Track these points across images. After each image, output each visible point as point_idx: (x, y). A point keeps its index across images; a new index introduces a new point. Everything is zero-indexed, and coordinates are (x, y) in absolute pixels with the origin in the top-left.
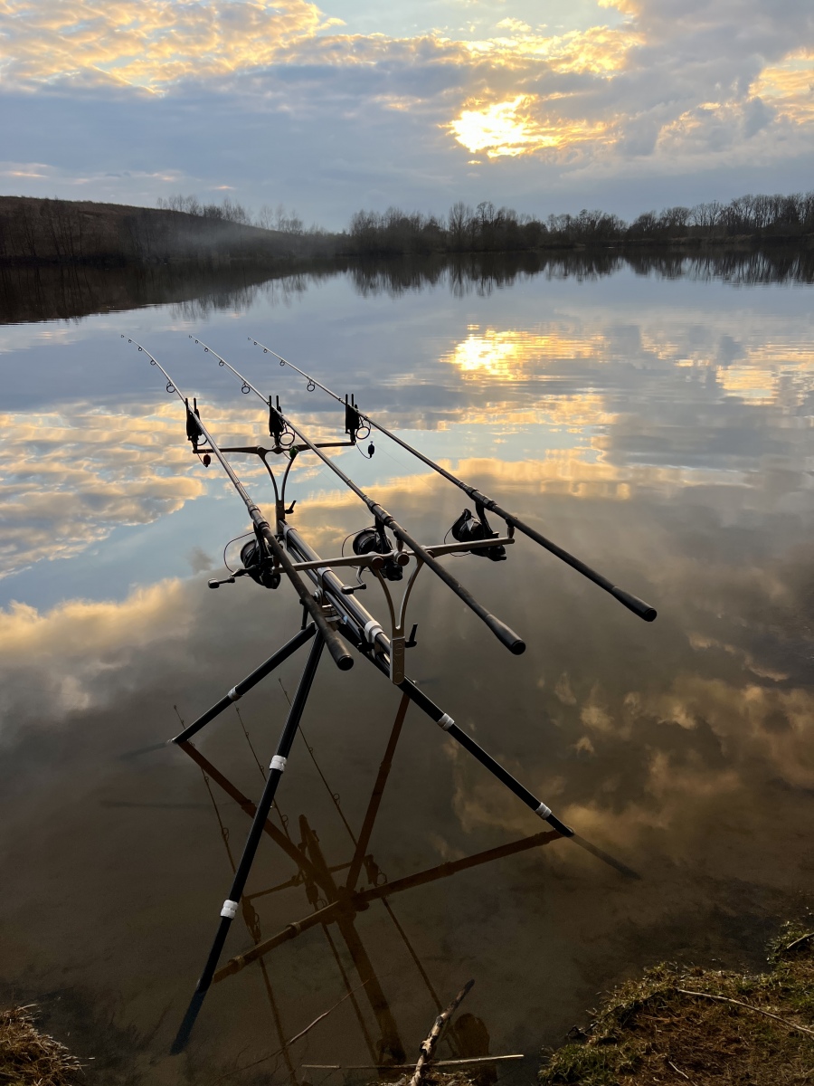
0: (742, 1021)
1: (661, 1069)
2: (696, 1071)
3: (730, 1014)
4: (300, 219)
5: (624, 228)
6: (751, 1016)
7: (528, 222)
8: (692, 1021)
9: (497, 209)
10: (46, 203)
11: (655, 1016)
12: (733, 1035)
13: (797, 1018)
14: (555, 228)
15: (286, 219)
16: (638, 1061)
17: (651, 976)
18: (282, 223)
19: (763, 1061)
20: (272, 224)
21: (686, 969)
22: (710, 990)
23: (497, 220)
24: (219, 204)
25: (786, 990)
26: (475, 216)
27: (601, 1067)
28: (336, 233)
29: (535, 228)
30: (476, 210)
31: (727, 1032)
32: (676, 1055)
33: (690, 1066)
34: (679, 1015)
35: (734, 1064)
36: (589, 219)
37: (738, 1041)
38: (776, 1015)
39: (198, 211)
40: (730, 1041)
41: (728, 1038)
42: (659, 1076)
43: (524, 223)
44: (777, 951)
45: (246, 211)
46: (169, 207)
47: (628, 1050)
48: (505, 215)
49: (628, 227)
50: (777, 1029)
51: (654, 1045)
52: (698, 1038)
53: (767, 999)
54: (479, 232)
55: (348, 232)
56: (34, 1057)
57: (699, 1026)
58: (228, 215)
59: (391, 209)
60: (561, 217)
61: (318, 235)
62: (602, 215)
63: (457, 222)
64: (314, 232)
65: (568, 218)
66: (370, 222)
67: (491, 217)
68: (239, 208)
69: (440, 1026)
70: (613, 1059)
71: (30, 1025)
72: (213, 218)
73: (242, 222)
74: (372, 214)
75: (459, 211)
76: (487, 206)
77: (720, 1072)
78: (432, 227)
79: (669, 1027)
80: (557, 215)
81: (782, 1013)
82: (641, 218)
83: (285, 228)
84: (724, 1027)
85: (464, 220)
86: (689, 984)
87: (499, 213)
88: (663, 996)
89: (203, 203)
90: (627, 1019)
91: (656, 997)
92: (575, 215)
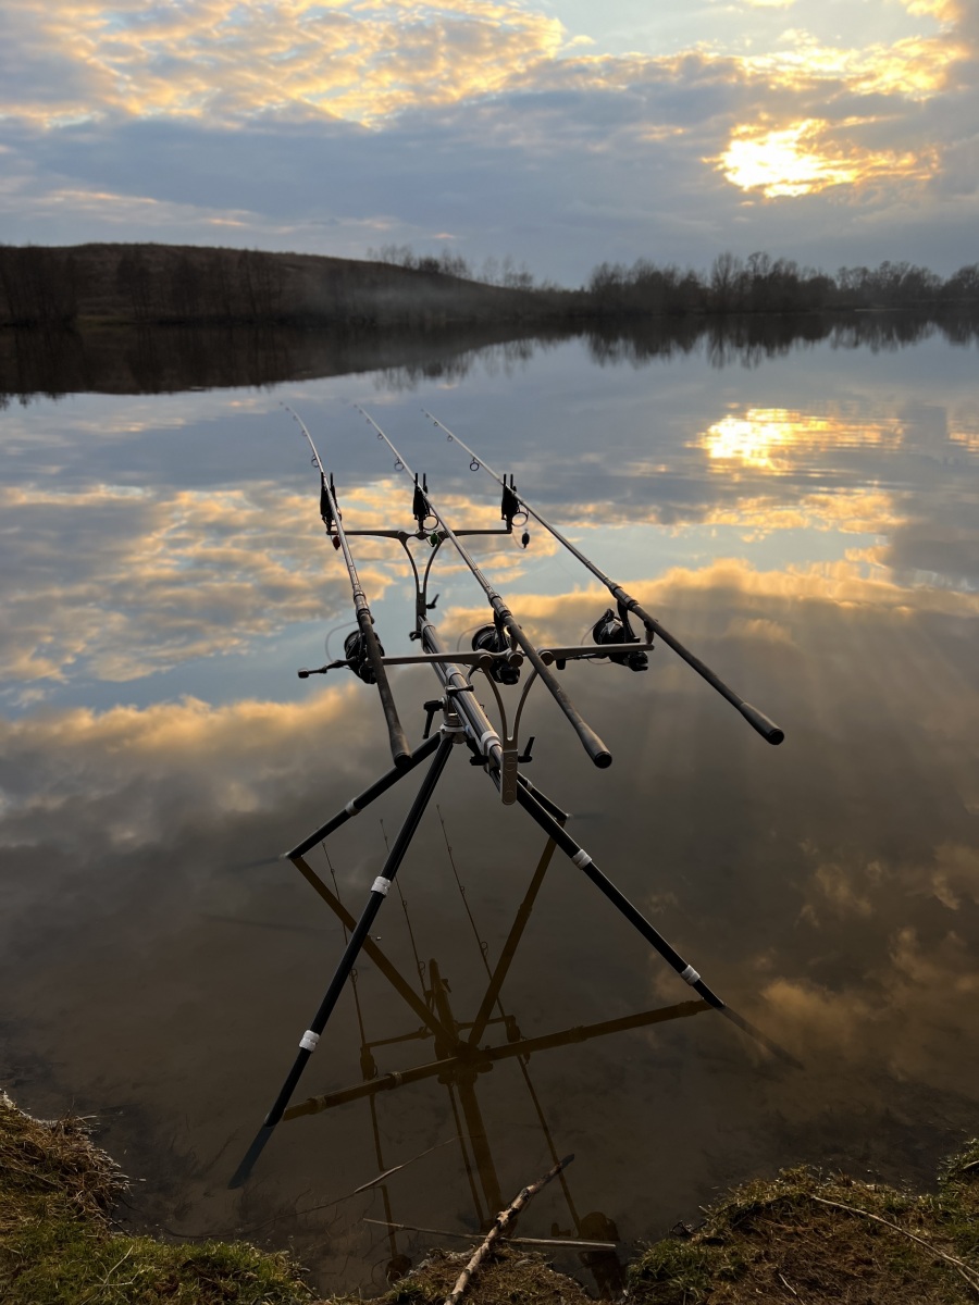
0: (880, 1242)
1: (768, 1281)
2: (810, 1290)
3: (868, 1232)
4: (530, 272)
5: (938, 285)
6: (893, 1237)
7: (813, 276)
8: (820, 1234)
9: (774, 259)
10: (245, 255)
11: (777, 1222)
12: (866, 1255)
13: (950, 1247)
14: (846, 286)
15: (513, 273)
16: (742, 1269)
17: (787, 1179)
18: (509, 277)
19: (894, 1289)
20: (497, 279)
21: (832, 1177)
22: (851, 1202)
23: (772, 275)
24: (436, 255)
25: (946, 1214)
26: (745, 269)
27: (697, 1268)
28: (572, 290)
29: (821, 284)
30: (746, 262)
31: (858, 1250)
32: (790, 1267)
33: (803, 1282)
34: (806, 1225)
35: (858, 1287)
36: (891, 272)
37: (869, 1263)
38: (925, 1240)
39: (412, 263)
40: (859, 1261)
41: (857, 1258)
42: (763, 1288)
43: (807, 278)
44: (953, 1170)
45: (468, 263)
46: (379, 258)
47: (734, 1254)
48: (783, 269)
49: (943, 283)
50: (920, 1254)
51: (767, 1253)
52: (822, 1253)
53: (920, 1221)
54: (748, 289)
55: (587, 289)
56: (82, 1169)
57: (827, 1240)
58: (447, 268)
59: (640, 261)
60: (856, 270)
61: (551, 292)
62: (909, 268)
63: (721, 277)
64: (546, 288)
65: (865, 271)
66: (613, 276)
67: (765, 270)
68: (460, 260)
69: (525, 1199)
70: (715, 1262)
71: (86, 1137)
72: (430, 272)
73: (463, 276)
74: (617, 267)
75: (724, 263)
76: (761, 257)
77: (839, 1294)
78: (690, 284)
79: (790, 1237)
80: (850, 267)
81: (934, 1239)
82: (961, 272)
83: (511, 284)
84: (855, 1244)
85: (731, 274)
86: (829, 1192)
87: (776, 266)
88: (792, 1202)
89: (418, 255)
90: (744, 1221)
91: (782, 1201)
92: (873, 267)
